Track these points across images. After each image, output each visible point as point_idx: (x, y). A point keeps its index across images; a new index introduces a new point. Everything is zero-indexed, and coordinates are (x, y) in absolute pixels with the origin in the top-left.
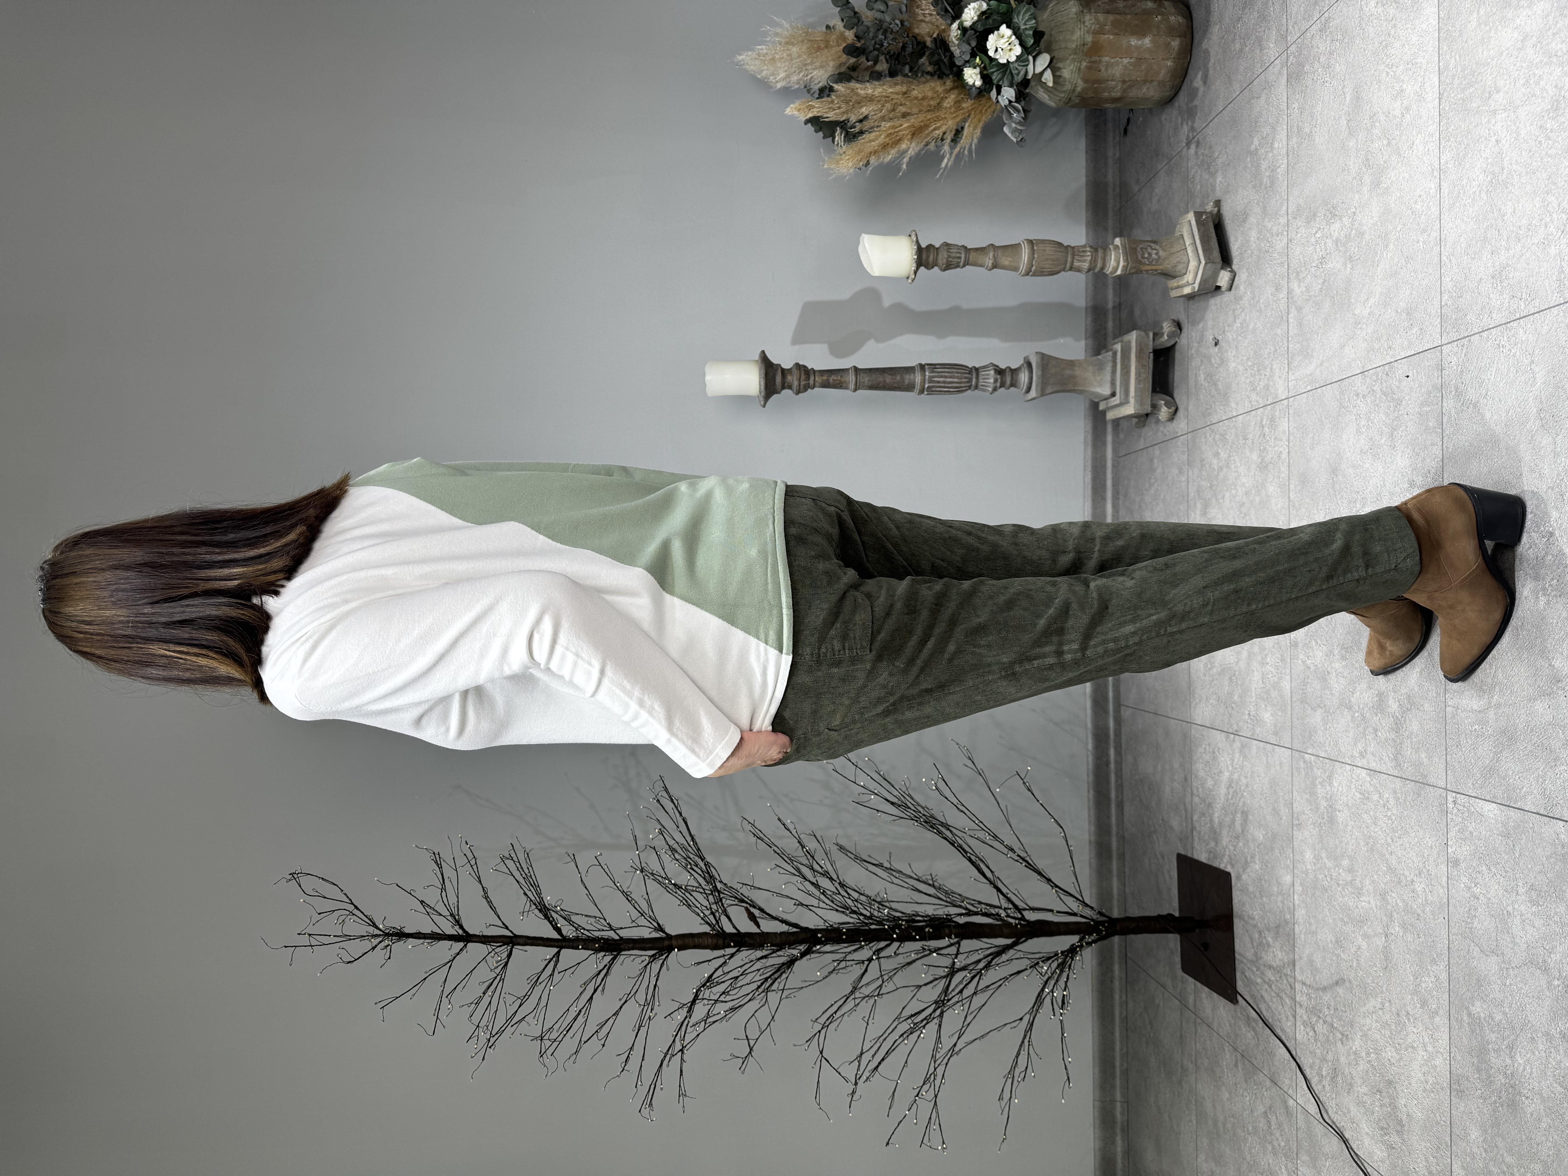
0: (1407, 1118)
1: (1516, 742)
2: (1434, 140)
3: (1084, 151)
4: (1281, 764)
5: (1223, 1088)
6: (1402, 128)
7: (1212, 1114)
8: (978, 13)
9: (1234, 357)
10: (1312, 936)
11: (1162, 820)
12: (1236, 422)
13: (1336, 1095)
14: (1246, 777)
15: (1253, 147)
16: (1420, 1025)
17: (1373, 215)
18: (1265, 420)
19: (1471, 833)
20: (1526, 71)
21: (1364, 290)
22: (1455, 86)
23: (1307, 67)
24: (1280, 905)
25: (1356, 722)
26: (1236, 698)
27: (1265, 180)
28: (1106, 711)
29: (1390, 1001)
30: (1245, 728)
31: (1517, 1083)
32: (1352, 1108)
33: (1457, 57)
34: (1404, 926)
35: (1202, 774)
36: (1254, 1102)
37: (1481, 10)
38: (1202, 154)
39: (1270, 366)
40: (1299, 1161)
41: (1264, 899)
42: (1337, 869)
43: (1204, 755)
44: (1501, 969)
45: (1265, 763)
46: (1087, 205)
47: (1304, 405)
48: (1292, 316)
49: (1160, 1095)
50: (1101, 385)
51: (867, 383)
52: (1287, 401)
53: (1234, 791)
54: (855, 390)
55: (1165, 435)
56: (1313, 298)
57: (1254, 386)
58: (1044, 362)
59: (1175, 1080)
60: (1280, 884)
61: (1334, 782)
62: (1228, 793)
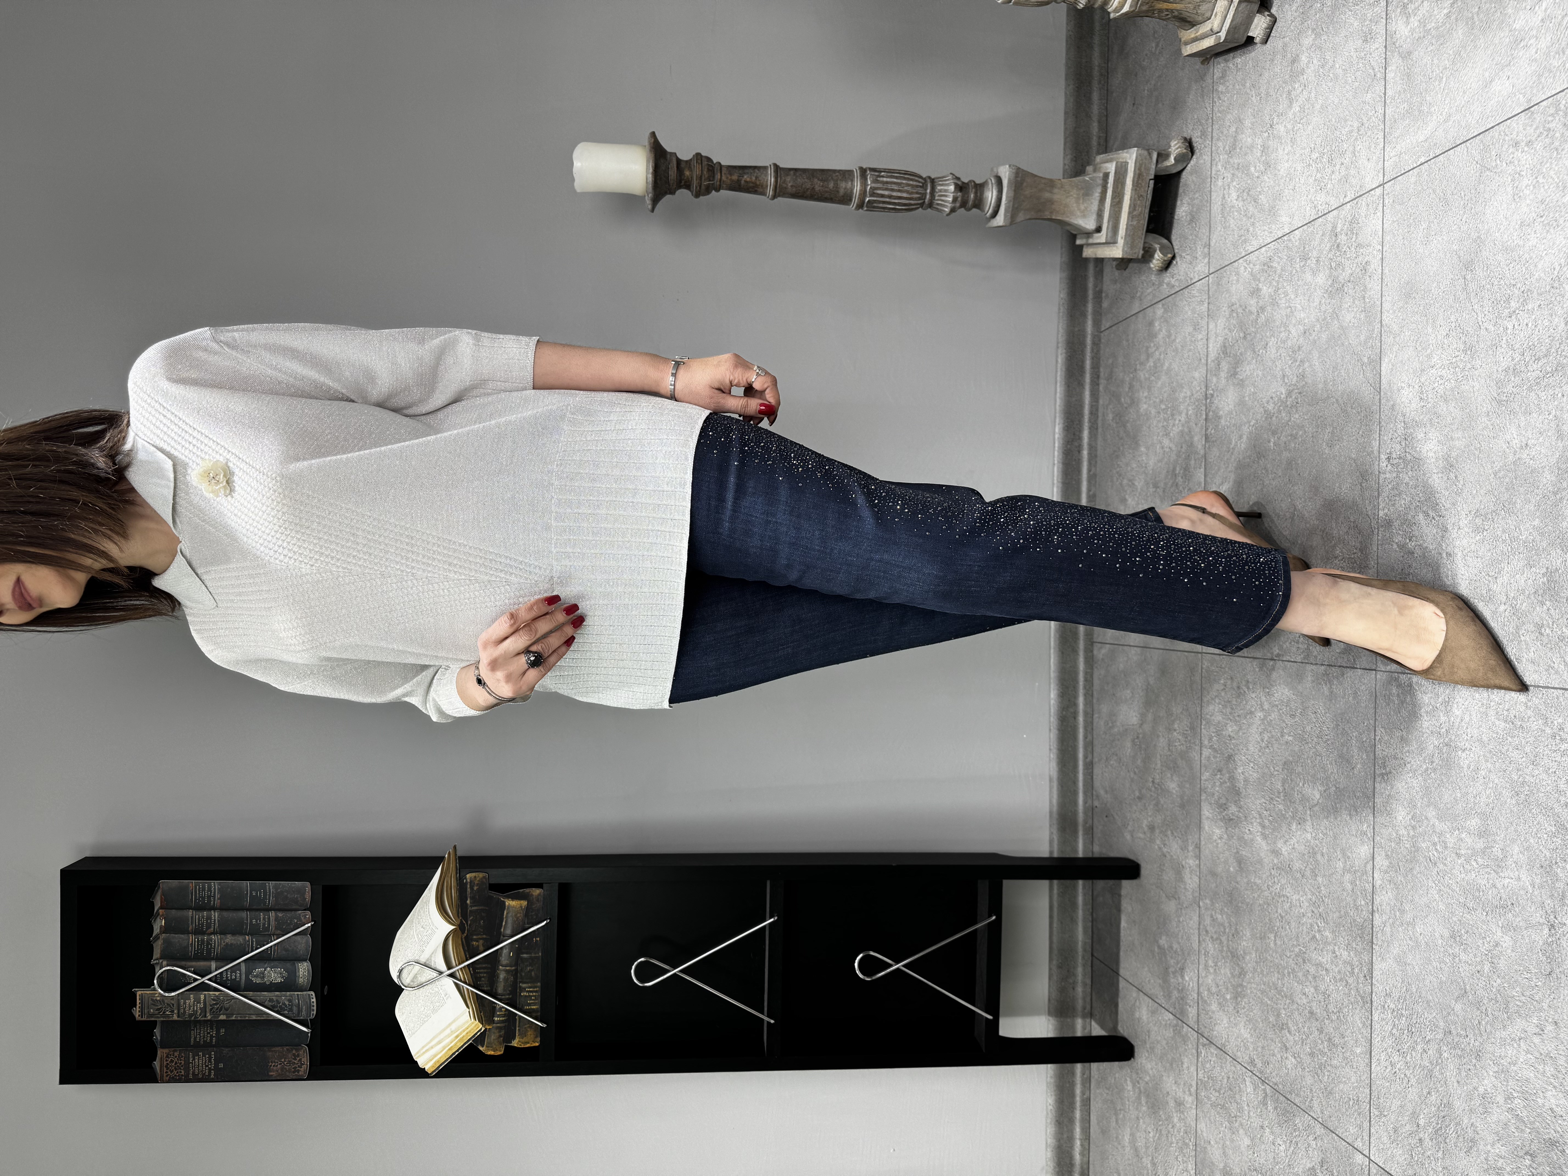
4: (1356, 693)
5: (1241, 1131)
7: (1221, 1166)
9: (1287, 154)
10: (1406, 929)
11: (1153, 782)
12: (1290, 240)
14: (1293, 716)
18: (1339, 225)
24: (1349, 887)
28: (1075, 651)
30: (1294, 649)
35: (1218, 718)
39: (1351, 148)
41: (1320, 879)
42: (1456, 832)
45: (1327, 692)
47: (1412, 186)
48: (1394, 68)
49: (1138, 1134)
50: (1084, 216)
51: (790, 190)
52: (1380, 189)
53: (1272, 736)
54: (774, 197)
55: (1173, 286)
56: (1434, 32)
57: (1322, 184)
58: (1019, 179)
59: (1163, 1116)
60: (1349, 857)
61: (1455, 710)
62: (1262, 740)
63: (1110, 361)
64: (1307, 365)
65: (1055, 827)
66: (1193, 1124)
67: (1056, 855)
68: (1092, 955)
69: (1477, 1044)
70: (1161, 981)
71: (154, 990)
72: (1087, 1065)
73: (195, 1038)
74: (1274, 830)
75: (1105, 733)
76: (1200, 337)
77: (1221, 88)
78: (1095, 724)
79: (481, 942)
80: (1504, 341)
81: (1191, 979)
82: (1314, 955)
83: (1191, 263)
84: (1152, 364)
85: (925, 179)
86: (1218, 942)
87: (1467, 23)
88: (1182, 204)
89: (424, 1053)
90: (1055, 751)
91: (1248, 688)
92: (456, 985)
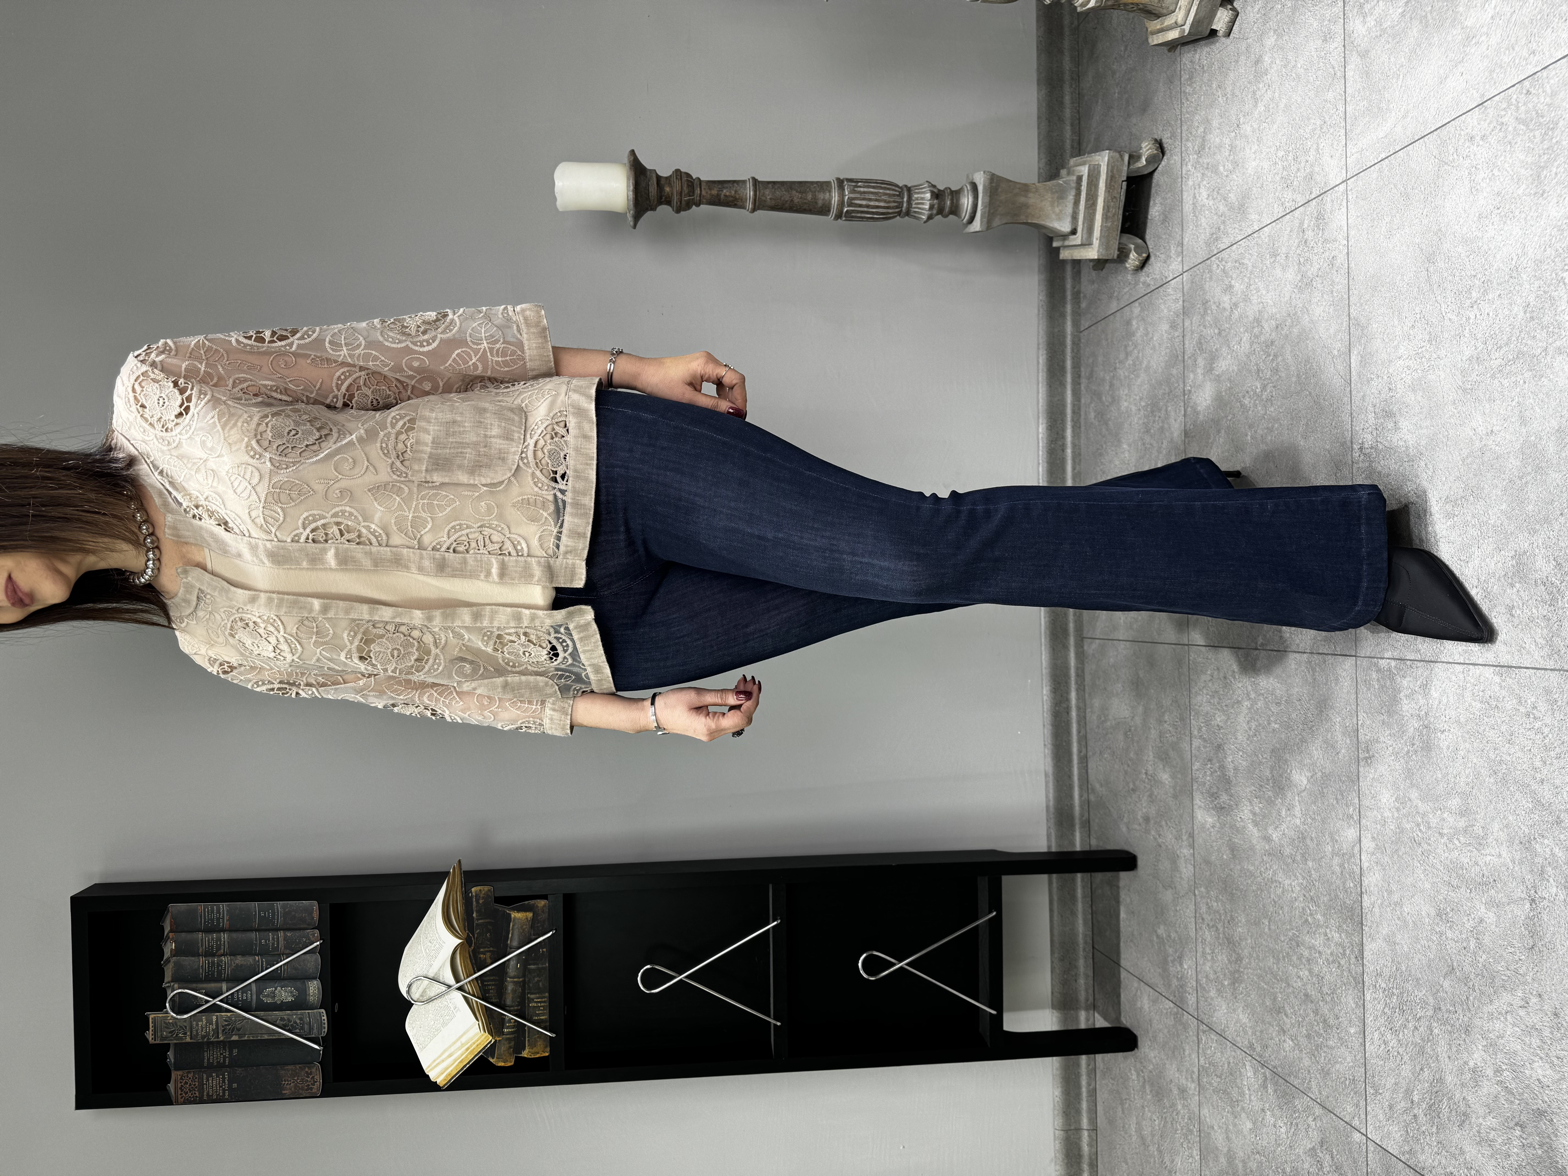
4: (1337, 679)
5: (1243, 1115)
7: (1225, 1150)
10: (1394, 909)
11: (1146, 773)
12: (1259, 237)
13: (1438, 1129)
14: (1278, 704)
18: (1306, 222)
24: (1338, 869)
28: (1065, 647)
29: (1540, 996)
35: (1207, 708)
39: (1315, 146)
41: (1310, 864)
42: (1439, 812)
45: (1310, 680)
47: (1374, 182)
48: (1353, 67)
49: (1144, 1123)
50: (1059, 219)
51: (769, 202)
52: (1344, 185)
53: (1260, 725)
54: (754, 210)
55: (1149, 285)
56: (1390, 31)
57: (1289, 182)
58: (994, 185)
59: (1167, 1104)
60: (1337, 841)
61: (1433, 692)
62: (1250, 729)
63: (1091, 360)
64: (1280, 358)
65: (1052, 821)
66: (1196, 1110)
67: (1054, 850)
68: (1093, 947)
69: (1466, 1019)
70: (1160, 970)
71: (167, 1013)
72: (1092, 1056)
73: (209, 1059)
74: (1264, 817)
75: (1098, 727)
76: (1176, 334)
77: (1189, 89)
78: (1088, 718)
79: (488, 954)
80: (1467, 331)
81: (1190, 967)
82: (1307, 938)
83: (1165, 262)
84: (1131, 362)
85: (901, 188)
86: (1214, 929)
87: (1421, 22)
88: (1155, 204)
89: (435, 1066)
90: (1049, 746)
91: (1234, 678)
92: (465, 998)
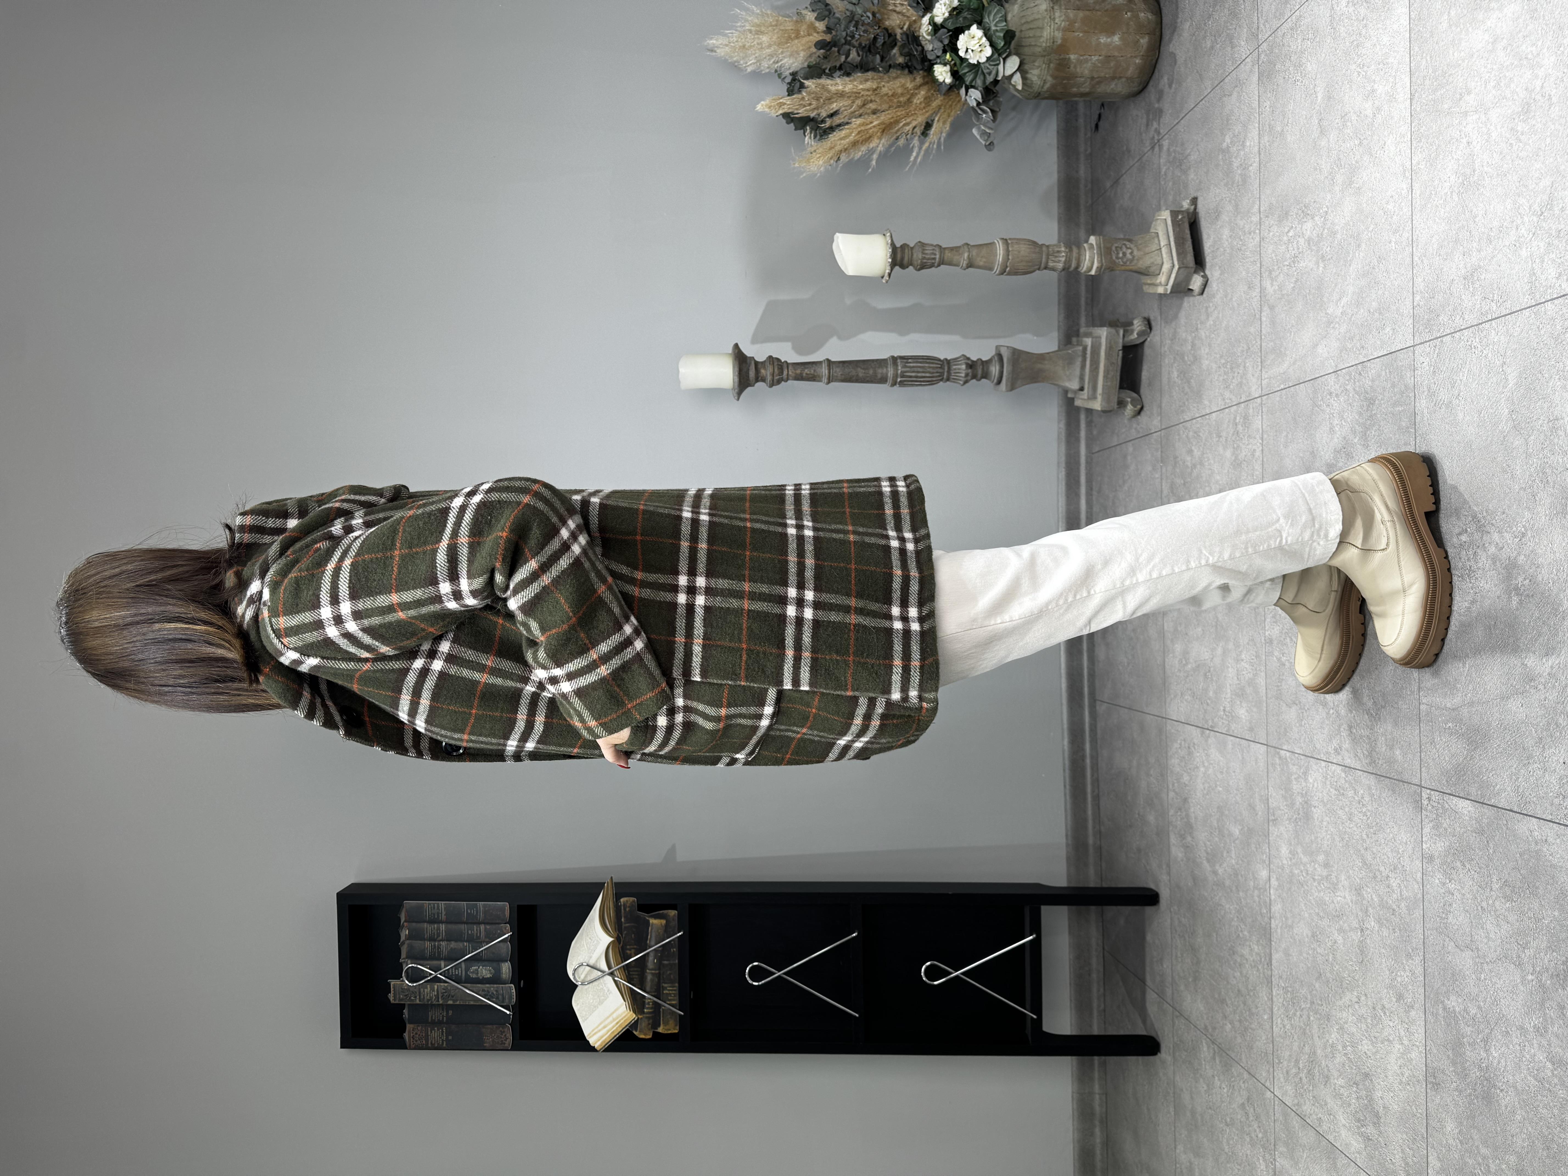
0: (1383, 1110)
1: (1489, 740)
2: (1405, 140)
3: (1056, 146)
4: (1256, 760)
5: (1201, 1080)
6: (1374, 128)
7: (1190, 1106)
8: (949, 9)
10: (1289, 931)
11: (1139, 814)
12: (1209, 419)
13: (1313, 1087)
14: (1222, 773)
15: (1225, 145)
16: (1396, 1018)
17: (1346, 215)
18: (1238, 418)
19: (1446, 829)
20: (1497, 74)
21: (1337, 290)
22: (1426, 87)
23: (1278, 66)
24: (1257, 899)
25: (1331, 719)
26: (1211, 694)
27: (1237, 178)
28: (1081, 707)
29: (1366, 995)
30: (1220, 724)
31: (1492, 1075)
32: (1329, 1101)
33: (1428, 58)
34: (1379, 921)
35: (1177, 769)
36: (1232, 1093)
37: (1451, 11)
38: (1175, 151)
39: (1243, 364)
40: (1276, 1153)
41: (1241, 894)
42: (1313, 864)
43: (1180, 751)
44: (1476, 964)
45: (1241, 758)
46: (1059, 200)
47: (1277, 404)
48: (1265, 314)
50: (1070, 380)
51: (840, 376)
52: (1260, 399)
53: (1210, 787)
54: (828, 383)
55: (1139, 432)
56: (1286, 297)
57: (1227, 384)
58: (1016, 356)
60: (1256, 878)
61: (1310, 779)
62: (1204, 789)
63: (1100, 479)
68: (1104, 948)
69: (1327, 1010)
71: (403, 981)
73: (432, 1017)
74: (1213, 856)
75: (1106, 773)
76: (1157, 476)
78: (1098, 765)
79: (633, 948)
81: (1167, 967)
82: (1239, 949)
83: (1150, 417)
84: (1126, 488)
85: (943, 361)
89: (594, 1034)
90: (1068, 787)
92: (616, 982)
